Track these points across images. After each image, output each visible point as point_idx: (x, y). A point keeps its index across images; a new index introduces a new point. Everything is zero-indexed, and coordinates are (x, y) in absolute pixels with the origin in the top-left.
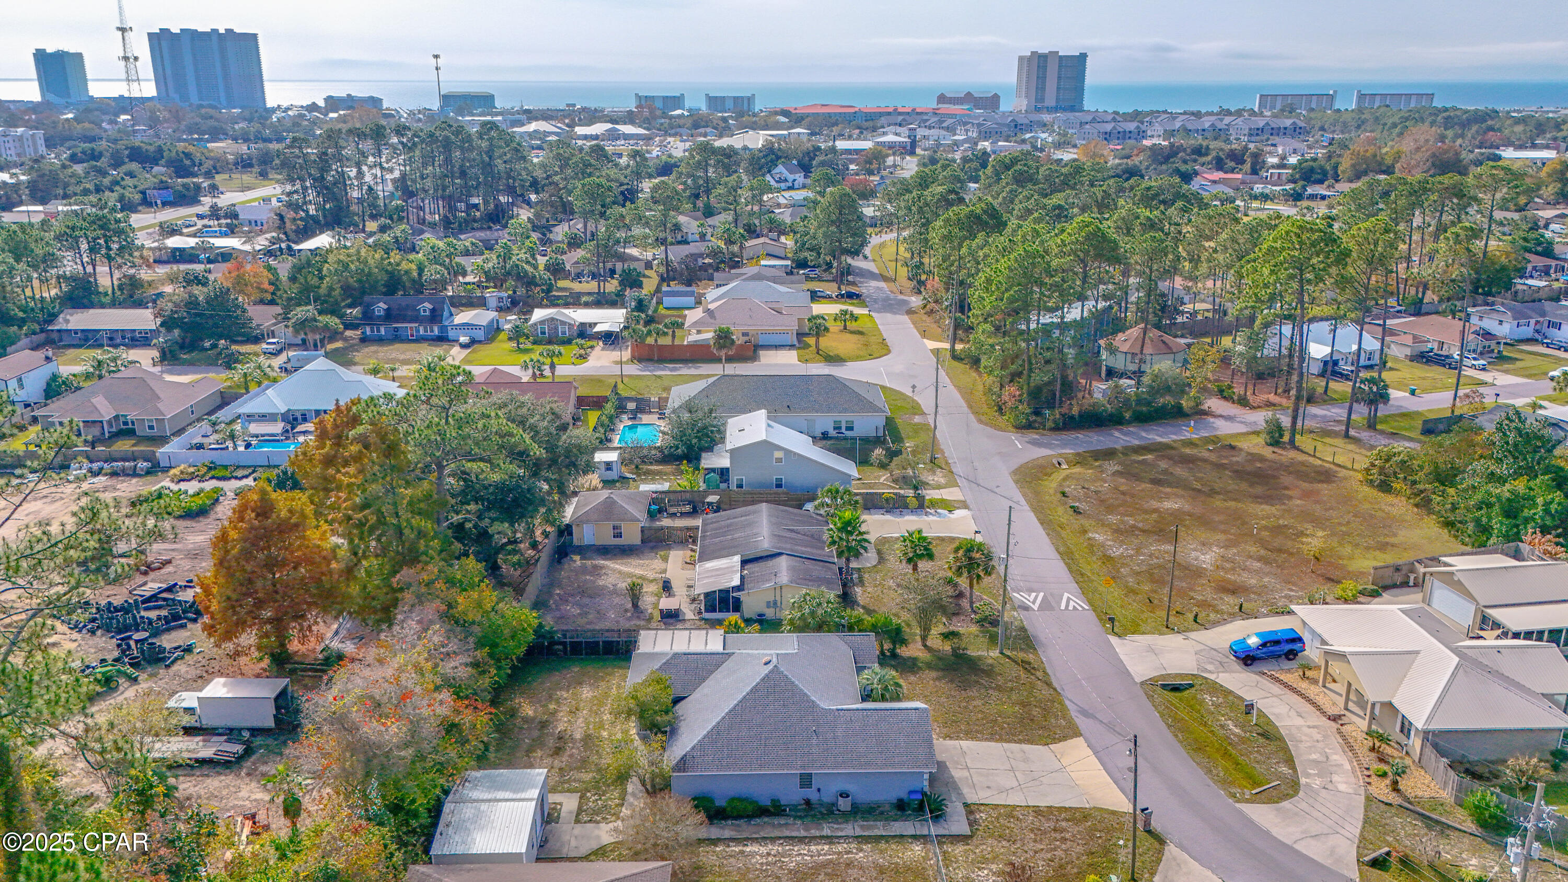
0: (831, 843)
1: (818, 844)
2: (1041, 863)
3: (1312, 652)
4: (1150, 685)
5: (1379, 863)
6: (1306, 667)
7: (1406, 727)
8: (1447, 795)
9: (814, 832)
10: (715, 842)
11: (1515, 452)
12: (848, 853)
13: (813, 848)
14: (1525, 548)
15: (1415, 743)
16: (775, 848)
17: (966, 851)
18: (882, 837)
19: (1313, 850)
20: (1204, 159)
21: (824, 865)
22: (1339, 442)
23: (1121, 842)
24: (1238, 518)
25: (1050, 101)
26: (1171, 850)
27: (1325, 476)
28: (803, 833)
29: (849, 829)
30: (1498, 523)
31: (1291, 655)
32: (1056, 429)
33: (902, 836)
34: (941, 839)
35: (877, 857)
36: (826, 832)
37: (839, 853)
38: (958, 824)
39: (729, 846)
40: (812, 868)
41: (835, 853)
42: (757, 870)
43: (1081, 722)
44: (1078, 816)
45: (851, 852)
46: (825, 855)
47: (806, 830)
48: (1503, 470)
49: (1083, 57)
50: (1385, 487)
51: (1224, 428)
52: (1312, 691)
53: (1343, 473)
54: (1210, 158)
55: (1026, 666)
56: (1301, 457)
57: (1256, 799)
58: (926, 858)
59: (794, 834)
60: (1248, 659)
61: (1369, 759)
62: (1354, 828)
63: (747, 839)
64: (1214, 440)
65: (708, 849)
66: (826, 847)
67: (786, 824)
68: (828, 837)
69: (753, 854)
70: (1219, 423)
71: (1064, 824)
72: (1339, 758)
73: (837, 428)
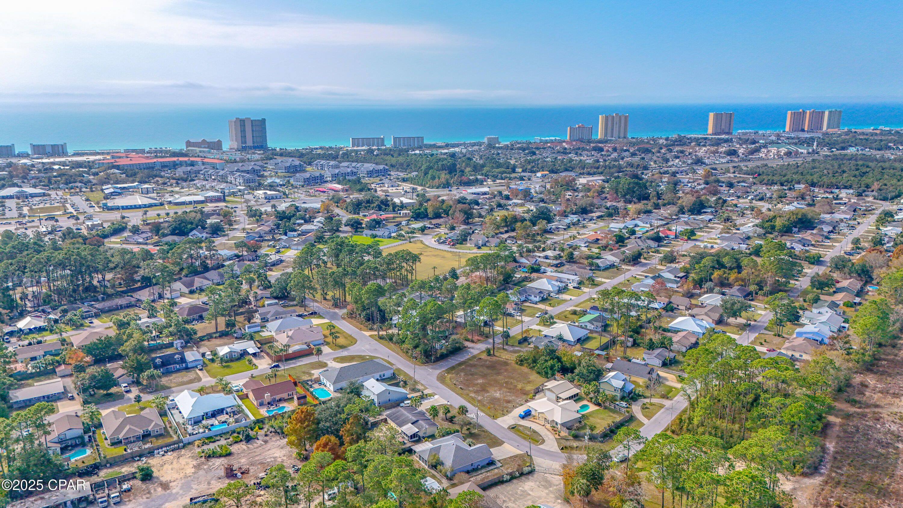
3: (533, 413)
4: (509, 428)
5: (562, 449)
6: (534, 416)
7: (557, 424)
8: (567, 434)
11: (549, 354)
14: (556, 377)
15: (559, 426)
17: (503, 468)
19: (552, 450)
20: (372, 205)
22: (502, 351)
23: (525, 458)
24: (496, 381)
25: (250, 143)
26: (533, 458)
27: (506, 363)
29: (483, 471)
30: (550, 372)
31: (530, 415)
32: (434, 362)
34: (498, 468)
38: (499, 465)
43: (503, 440)
44: (516, 456)
48: (547, 358)
49: (264, 120)
50: (521, 365)
51: (475, 352)
52: (537, 421)
53: (509, 362)
54: (375, 205)
55: (483, 431)
56: (497, 359)
57: (540, 444)
60: (523, 417)
61: (553, 431)
62: (556, 444)
64: (474, 357)
70: (472, 350)
72: (548, 433)
73: (380, 376)
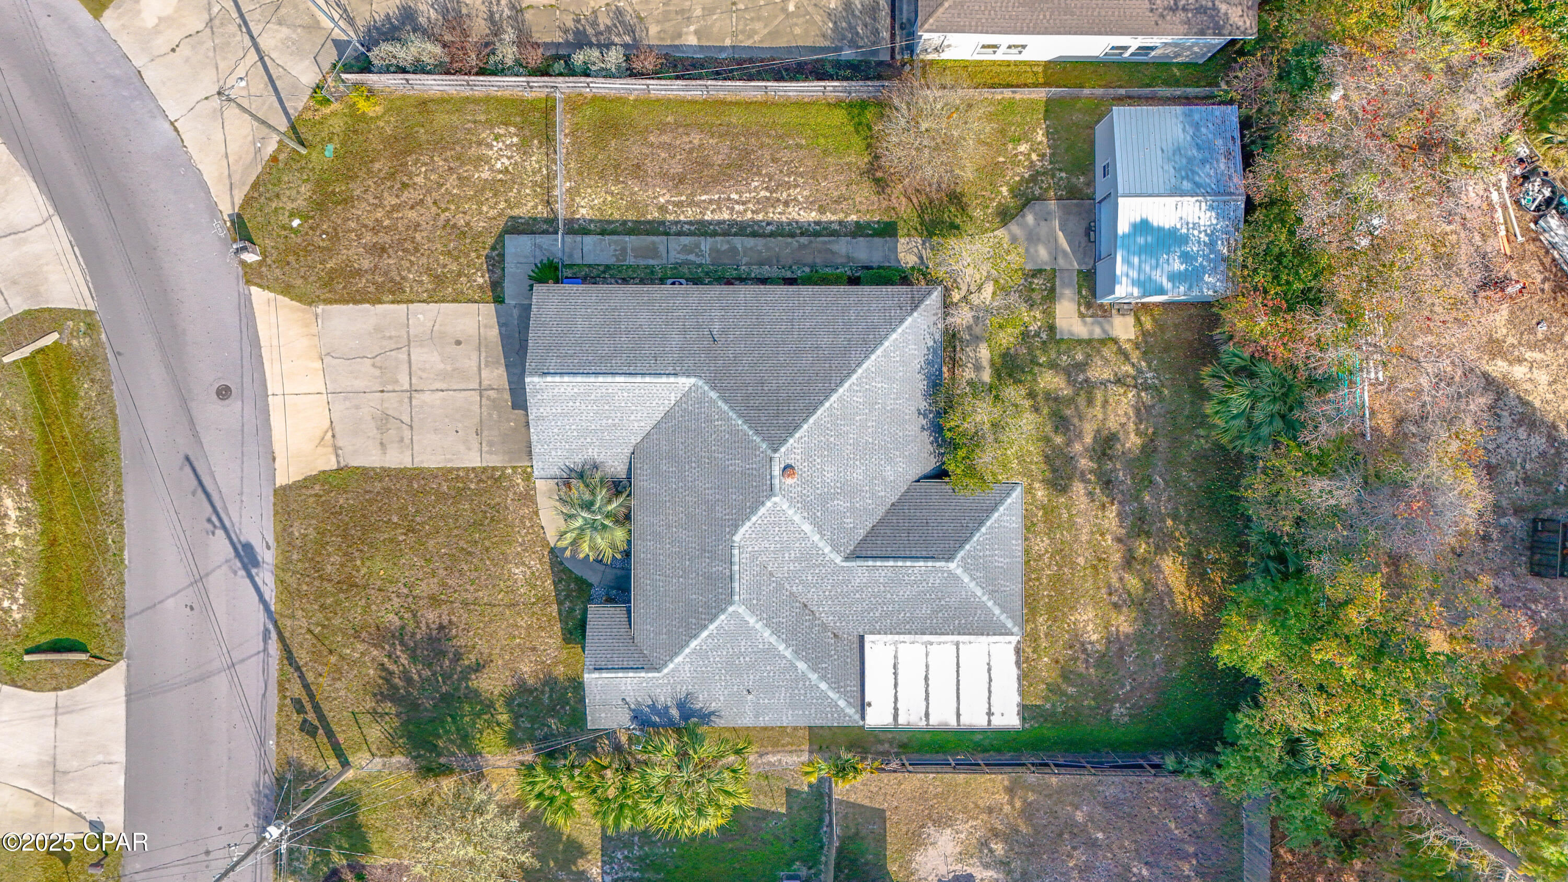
0: (702, 223)
1: (720, 223)
2: (420, 180)
9: (721, 243)
10: (859, 230)
12: (679, 204)
13: (726, 216)
16: (776, 215)
17: (518, 204)
18: (631, 232)
21: (715, 181)
23: (296, 223)
26: (226, 208)
28: (738, 242)
33: (603, 233)
34: (549, 226)
35: (641, 196)
36: (706, 244)
37: (692, 204)
39: (840, 223)
40: (730, 177)
41: (698, 205)
42: (801, 175)
44: (339, 285)
45: (676, 204)
46: (711, 202)
47: (733, 250)
57: (58, 319)
58: (573, 192)
59: (750, 242)
63: (817, 234)
65: (868, 218)
66: (708, 217)
67: (761, 264)
68: (705, 234)
69: (810, 204)
71: (366, 264)
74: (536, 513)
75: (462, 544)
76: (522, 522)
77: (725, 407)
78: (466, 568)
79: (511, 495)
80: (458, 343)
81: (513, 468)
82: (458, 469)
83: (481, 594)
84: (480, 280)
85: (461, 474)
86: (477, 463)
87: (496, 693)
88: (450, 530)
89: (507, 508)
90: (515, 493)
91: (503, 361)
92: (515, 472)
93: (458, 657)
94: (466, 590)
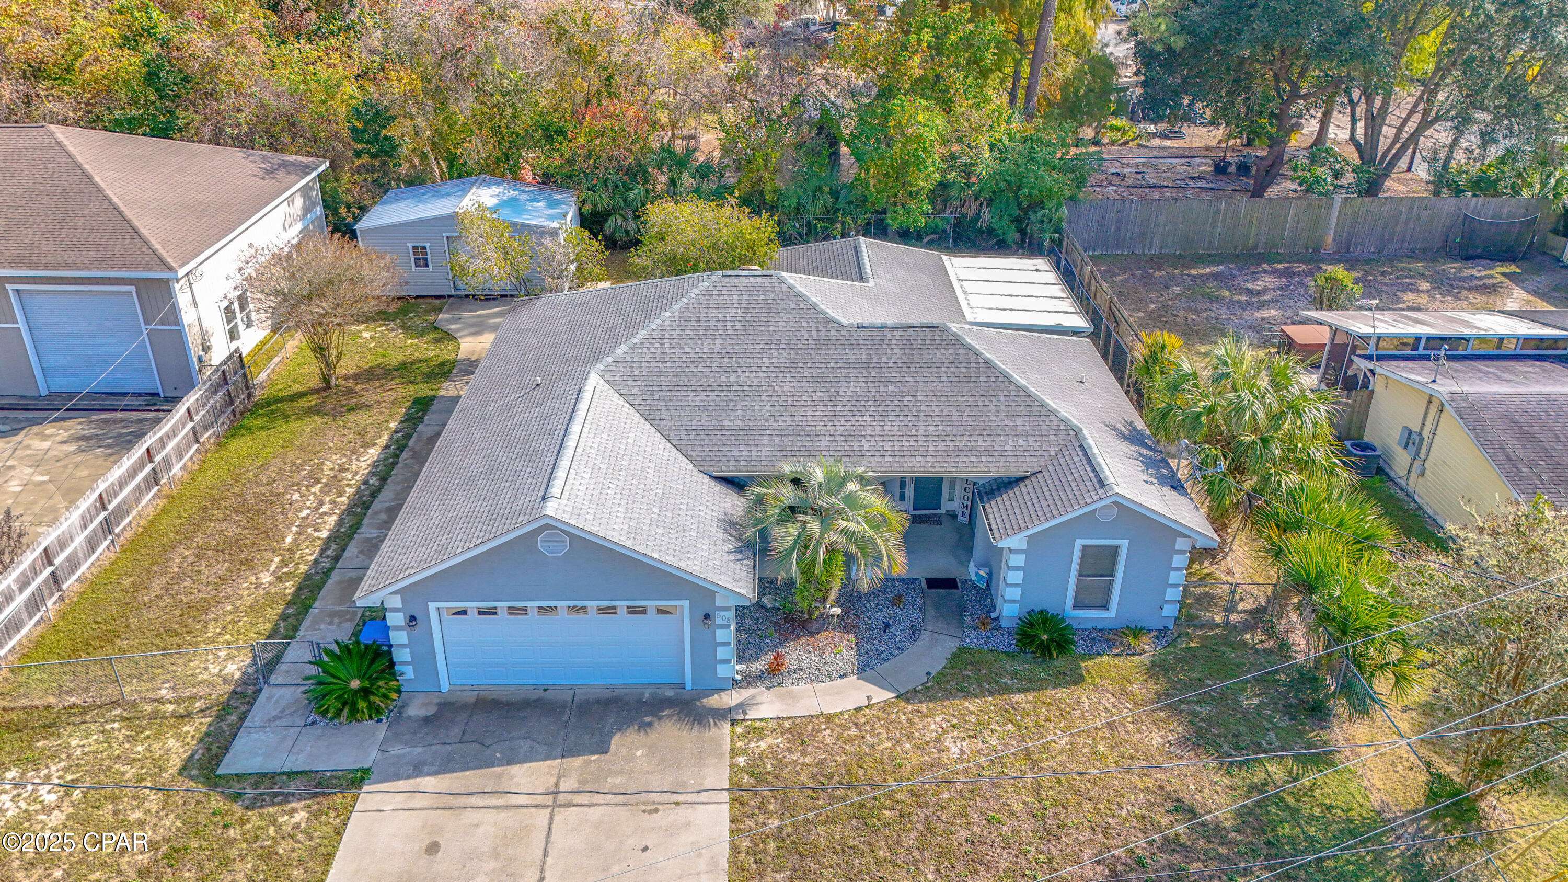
74: (829, 718)
75: (909, 840)
76: (850, 740)
77: (642, 334)
78: (964, 834)
79: (795, 756)
80: (433, 848)
81: (734, 752)
82: (735, 849)
83: (1017, 807)
84: (301, 816)
85: (746, 844)
86: (723, 813)
87: (1226, 781)
88: (879, 863)
89: (822, 762)
90: (789, 751)
91: (498, 769)
92: (744, 752)
93: (1171, 844)
94: (1016, 832)
